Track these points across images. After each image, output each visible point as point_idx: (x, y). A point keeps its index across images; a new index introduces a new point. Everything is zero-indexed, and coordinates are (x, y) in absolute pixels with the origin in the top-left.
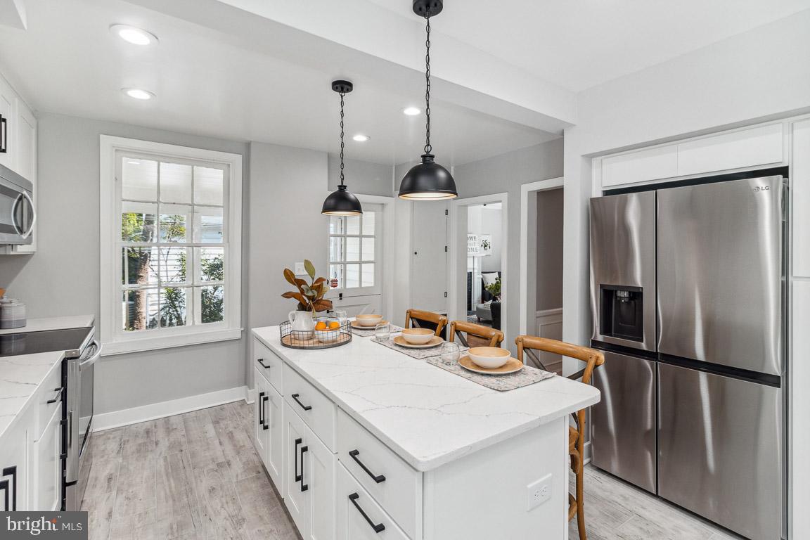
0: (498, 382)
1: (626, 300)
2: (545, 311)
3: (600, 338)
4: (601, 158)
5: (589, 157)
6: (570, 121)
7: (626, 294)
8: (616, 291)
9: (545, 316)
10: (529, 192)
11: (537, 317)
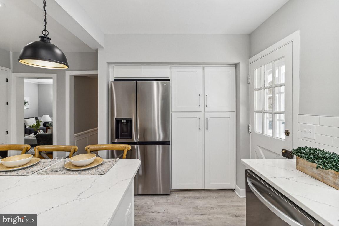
0: (97, 171)
1: (125, 123)
2: (77, 134)
3: (116, 140)
4: (114, 65)
5: (109, 64)
6: (102, 44)
7: (125, 121)
8: (121, 120)
9: (77, 136)
10: (70, 75)
11: (75, 137)
